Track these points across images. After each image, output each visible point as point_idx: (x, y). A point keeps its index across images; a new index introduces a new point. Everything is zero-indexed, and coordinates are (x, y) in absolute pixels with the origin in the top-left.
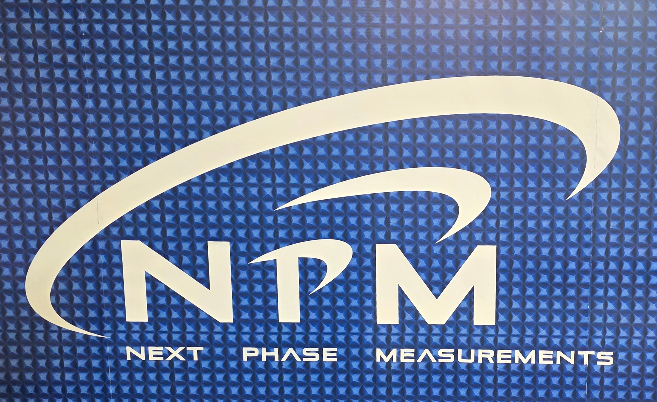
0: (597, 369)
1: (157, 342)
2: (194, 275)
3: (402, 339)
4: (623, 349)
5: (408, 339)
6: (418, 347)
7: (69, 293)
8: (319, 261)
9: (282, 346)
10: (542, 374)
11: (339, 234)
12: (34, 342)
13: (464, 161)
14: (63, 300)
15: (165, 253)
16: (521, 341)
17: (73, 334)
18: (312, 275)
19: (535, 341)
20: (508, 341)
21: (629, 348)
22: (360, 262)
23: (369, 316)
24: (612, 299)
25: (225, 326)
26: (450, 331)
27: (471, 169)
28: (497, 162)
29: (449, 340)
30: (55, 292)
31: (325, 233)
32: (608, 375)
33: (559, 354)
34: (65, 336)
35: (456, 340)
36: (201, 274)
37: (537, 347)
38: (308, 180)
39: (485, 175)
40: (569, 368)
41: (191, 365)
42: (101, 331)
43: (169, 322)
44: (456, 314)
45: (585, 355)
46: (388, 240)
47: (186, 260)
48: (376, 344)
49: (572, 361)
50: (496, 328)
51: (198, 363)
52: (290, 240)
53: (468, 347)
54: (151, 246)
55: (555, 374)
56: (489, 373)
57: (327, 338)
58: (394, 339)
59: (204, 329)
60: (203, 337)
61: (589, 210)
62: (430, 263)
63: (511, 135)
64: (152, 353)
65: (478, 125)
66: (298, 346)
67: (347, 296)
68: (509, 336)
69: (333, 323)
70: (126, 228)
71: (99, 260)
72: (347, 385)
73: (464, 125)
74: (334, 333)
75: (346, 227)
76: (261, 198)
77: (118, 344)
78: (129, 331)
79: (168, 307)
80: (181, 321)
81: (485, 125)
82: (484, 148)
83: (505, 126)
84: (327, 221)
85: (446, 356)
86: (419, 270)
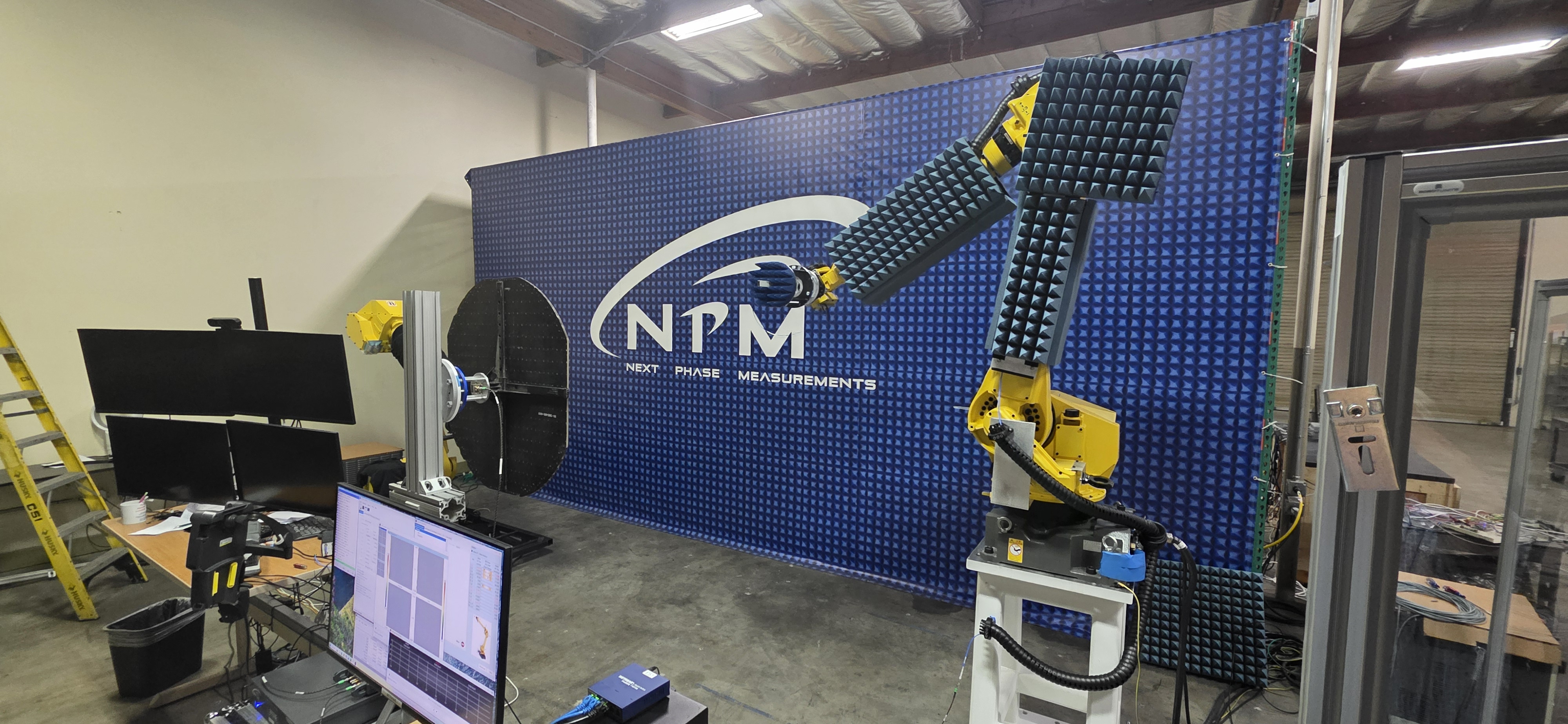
0: (865, 392)
1: (639, 361)
3: (752, 366)
4: (882, 379)
5: (755, 366)
6: (761, 371)
7: (607, 333)
8: (712, 315)
9: (694, 367)
10: (831, 394)
11: (722, 298)
12: (592, 358)
13: (786, 251)
14: (604, 337)
16: (819, 370)
18: (708, 324)
19: (827, 371)
20: (811, 369)
21: (886, 379)
22: (732, 316)
23: (735, 350)
24: (874, 342)
25: (669, 353)
26: (778, 361)
27: (790, 256)
28: (804, 250)
29: (778, 367)
30: (601, 332)
31: (715, 298)
32: (872, 397)
33: (842, 380)
34: (605, 356)
35: (781, 368)
37: (829, 375)
38: (708, 267)
40: (848, 391)
41: (653, 375)
42: (618, 354)
43: (645, 349)
44: (781, 350)
45: (858, 381)
46: (746, 303)
48: (739, 368)
49: (849, 386)
50: (804, 360)
51: (656, 375)
52: (699, 303)
53: (788, 373)
55: (839, 394)
56: (800, 391)
57: (715, 363)
58: (748, 365)
59: (660, 354)
60: (660, 359)
62: (767, 316)
63: (812, 233)
64: (637, 367)
65: (794, 228)
66: (701, 367)
67: (725, 337)
68: (811, 366)
69: (718, 353)
70: (630, 297)
71: (618, 315)
72: (724, 392)
73: (787, 228)
74: (718, 360)
75: (725, 294)
76: (687, 279)
77: (624, 361)
78: (628, 355)
79: (645, 342)
80: (650, 350)
81: (798, 227)
82: (798, 242)
83: (809, 227)
84: (717, 290)
85: (776, 378)
86: (762, 321)
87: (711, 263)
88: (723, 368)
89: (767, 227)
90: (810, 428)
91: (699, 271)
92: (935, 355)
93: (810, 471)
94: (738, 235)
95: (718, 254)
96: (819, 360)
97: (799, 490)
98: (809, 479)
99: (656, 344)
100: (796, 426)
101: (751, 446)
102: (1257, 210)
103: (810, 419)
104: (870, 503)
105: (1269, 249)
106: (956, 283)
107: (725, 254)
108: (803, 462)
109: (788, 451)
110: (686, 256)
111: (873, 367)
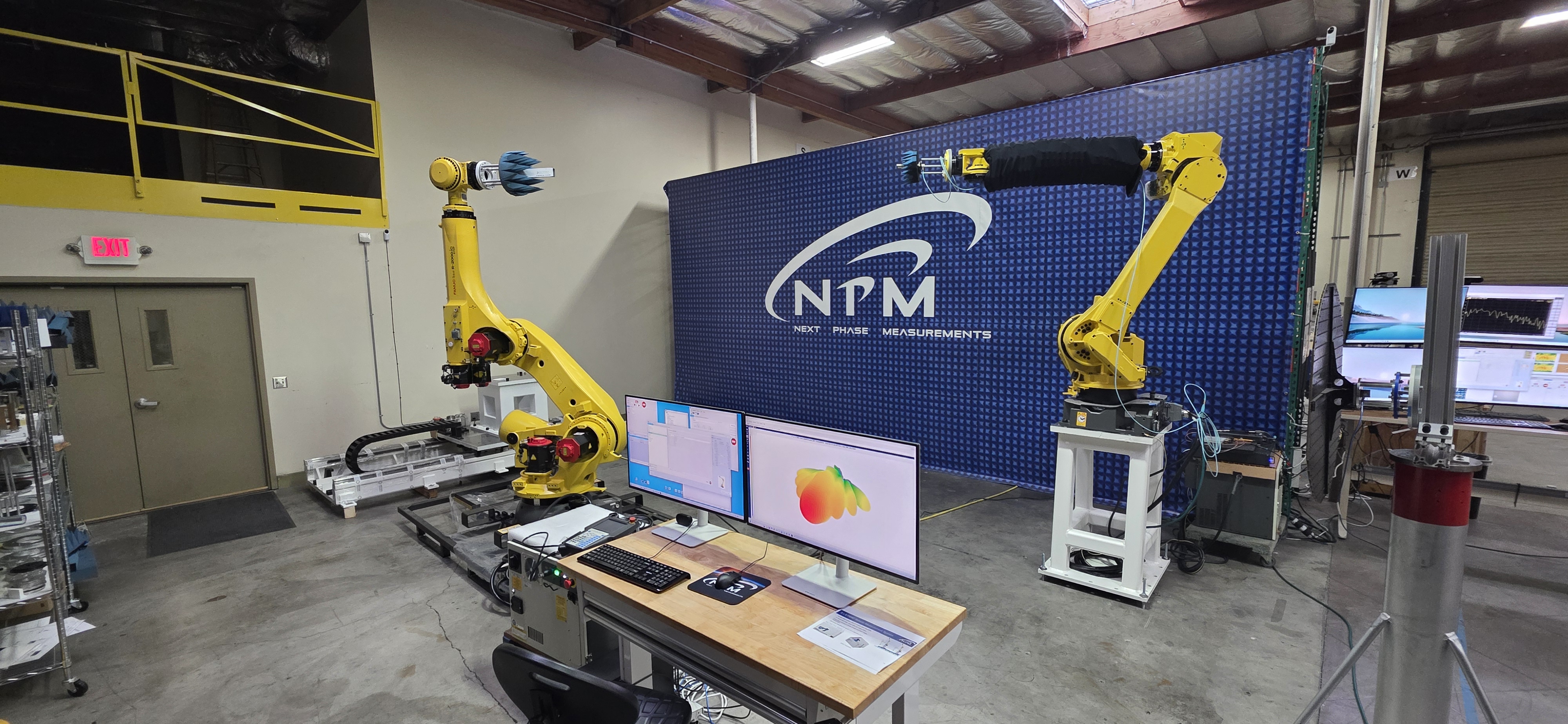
0: (983, 341)
1: (804, 324)
4: (996, 330)
7: (779, 304)
8: (862, 287)
9: (848, 327)
10: (956, 343)
12: (767, 323)
14: (777, 307)
16: (946, 325)
17: (779, 320)
18: (859, 294)
19: (953, 325)
21: (999, 330)
24: (990, 302)
25: (827, 317)
28: (935, 235)
30: (774, 303)
32: (988, 344)
33: (964, 332)
37: (954, 329)
39: (929, 241)
40: (969, 340)
41: (816, 334)
42: (787, 319)
43: (810, 316)
44: (916, 312)
45: (977, 332)
48: (883, 326)
49: (970, 336)
53: (921, 329)
55: (962, 343)
56: (931, 342)
59: (821, 318)
60: (821, 322)
61: (977, 256)
63: (941, 221)
64: (803, 329)
65: (926, 218)
66: (853, 327)
67: (872, 303)
68: (940, 322)
69: (867, 316)
70: (798, 275)
71: (788, 289)
72: (872, 345)
73: (920, 218)
74: (867, 321)
75: (872, 270)
76: (842, 259)
77: (792, 324)
78: (796, 319)
79: (809, 309)
80: (813, 315)
81: (929, 217)
82: (929, 228)
83: (938, 217)
84: (865, 268)
85: (912, 332)
86: (901, 290)
87: (861, 247)
88: (871, 327)
89: (905, 218)
90: (939, 370)
91: (851, 253)
92: (1037, 310)
93: (940, 402)
94: (882, 225)
95: (866, 240)
96: (946, 317)
97: (931, 417)
98: (939, 408)
99: (818, 310)
100: (928, 369)
101: (893, 385)
102: (1287, 191)
103: (939, 363)
104: (987, 424)
105: (1297, 221)
106: (1054, 255)
107: (872, 240)
108: (934, 395)
109: (922, 388)
110: (841, 242)
111: (989, 321)
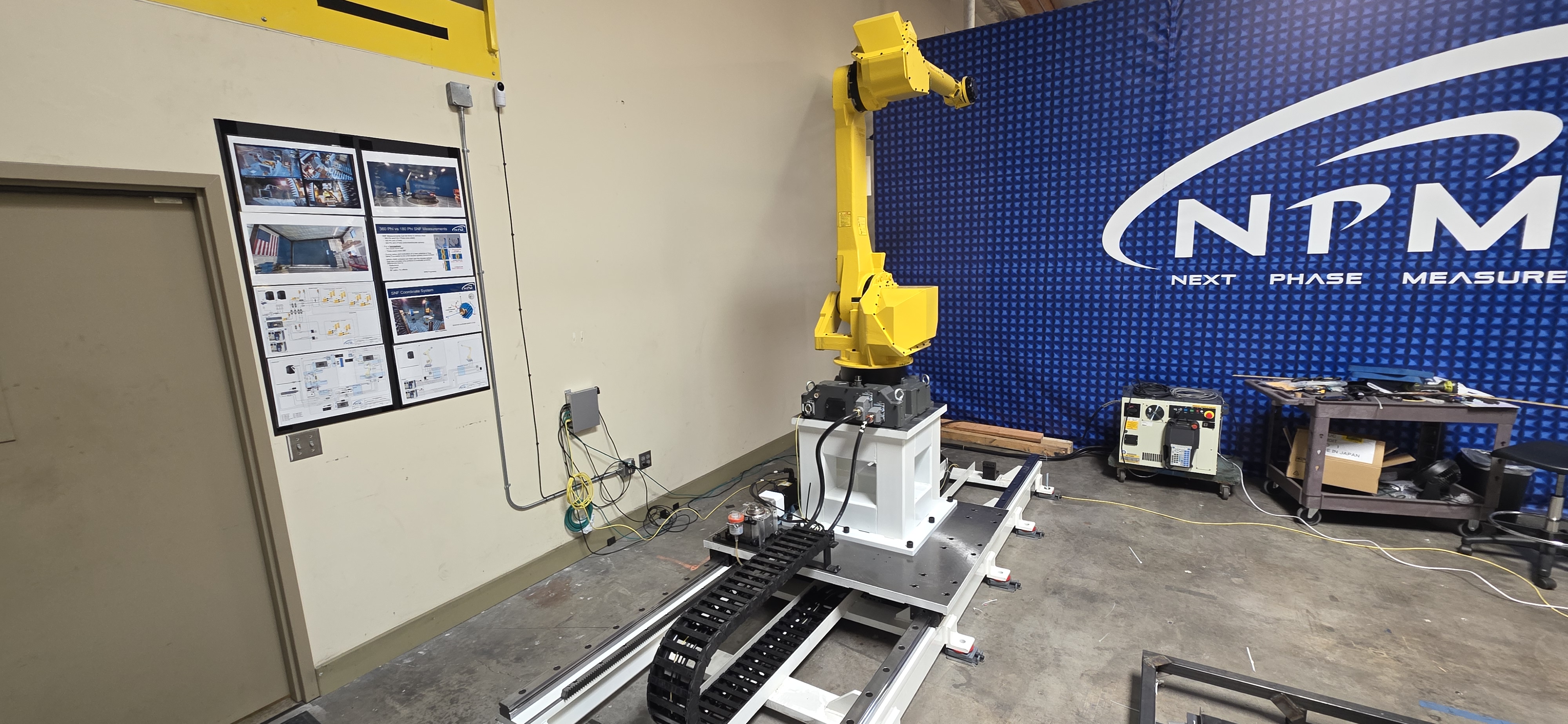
1: (1197, 271)
2: (1235, 221)
3: (1433, 264)
5: (1440, 264)
6: (1451, 271)
7: (1134, 240)
8: (1354, 203)
9: (1308, 272)
11: (1378, 179)
12: (1103, 273)
13: (1532, 102)
14: (1128, 244)
15: (1213, 207)
17: (1133, 267)
18: (1346, 215)
20: (1562, 262)
22: (1398, 200)
23: (1400, 246)
25: (1257, 258)
26: (1492, 255)
27: (1540, 109)
29: (1490, 263)
30: (1124, 240)
31: (1364, 180)
34: (1126, 269)
35: (1498, 264)
36: (1242, 220)
38: (1353, 139)
39: (1558, 112)
41: (1223, 288)
42: (1154, 265)
43: (1209, 257)
46: (1430, 181)
47: (1230, 210)
48: (1404, 268)
50: (1549, 251)
51: (1230, 287)
52: (1329, 189)
54: (1203, 202)
57: (1352, 266)
58: (1426, 264)
59: (1238, 261)
60: (1237, 267)
62: (1476, 198)
64: (1194, 280)
65: (1555, 69)
66: (1324, 272)
67: (1379, 230)
68: (1564, 258)
69: (1362, 252)
70: (1185, 190)
71: (1160, 214)
72: (1370, 302)
73: (1530, 72)
74: (1361, 261)
75: (1392, 172)
76: (1307, 157)
77: (1165, 273)
78: (1175, 265)
79: (1210, 247)
80: (1221, 256)
81: (1563, 67)
82: (1560, 88)
84: (1371, 168)
85: (1484, 278)
86: (1463, 204)
87: (1360, 133)
88: (1371, 271)
93: (1542, 395)
107: (1390, 118)
109: (1497, 372)
110: (1308, 127)
